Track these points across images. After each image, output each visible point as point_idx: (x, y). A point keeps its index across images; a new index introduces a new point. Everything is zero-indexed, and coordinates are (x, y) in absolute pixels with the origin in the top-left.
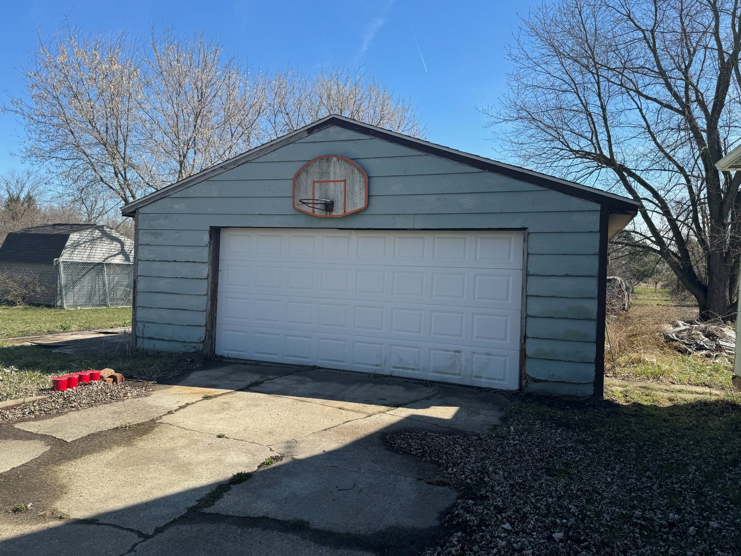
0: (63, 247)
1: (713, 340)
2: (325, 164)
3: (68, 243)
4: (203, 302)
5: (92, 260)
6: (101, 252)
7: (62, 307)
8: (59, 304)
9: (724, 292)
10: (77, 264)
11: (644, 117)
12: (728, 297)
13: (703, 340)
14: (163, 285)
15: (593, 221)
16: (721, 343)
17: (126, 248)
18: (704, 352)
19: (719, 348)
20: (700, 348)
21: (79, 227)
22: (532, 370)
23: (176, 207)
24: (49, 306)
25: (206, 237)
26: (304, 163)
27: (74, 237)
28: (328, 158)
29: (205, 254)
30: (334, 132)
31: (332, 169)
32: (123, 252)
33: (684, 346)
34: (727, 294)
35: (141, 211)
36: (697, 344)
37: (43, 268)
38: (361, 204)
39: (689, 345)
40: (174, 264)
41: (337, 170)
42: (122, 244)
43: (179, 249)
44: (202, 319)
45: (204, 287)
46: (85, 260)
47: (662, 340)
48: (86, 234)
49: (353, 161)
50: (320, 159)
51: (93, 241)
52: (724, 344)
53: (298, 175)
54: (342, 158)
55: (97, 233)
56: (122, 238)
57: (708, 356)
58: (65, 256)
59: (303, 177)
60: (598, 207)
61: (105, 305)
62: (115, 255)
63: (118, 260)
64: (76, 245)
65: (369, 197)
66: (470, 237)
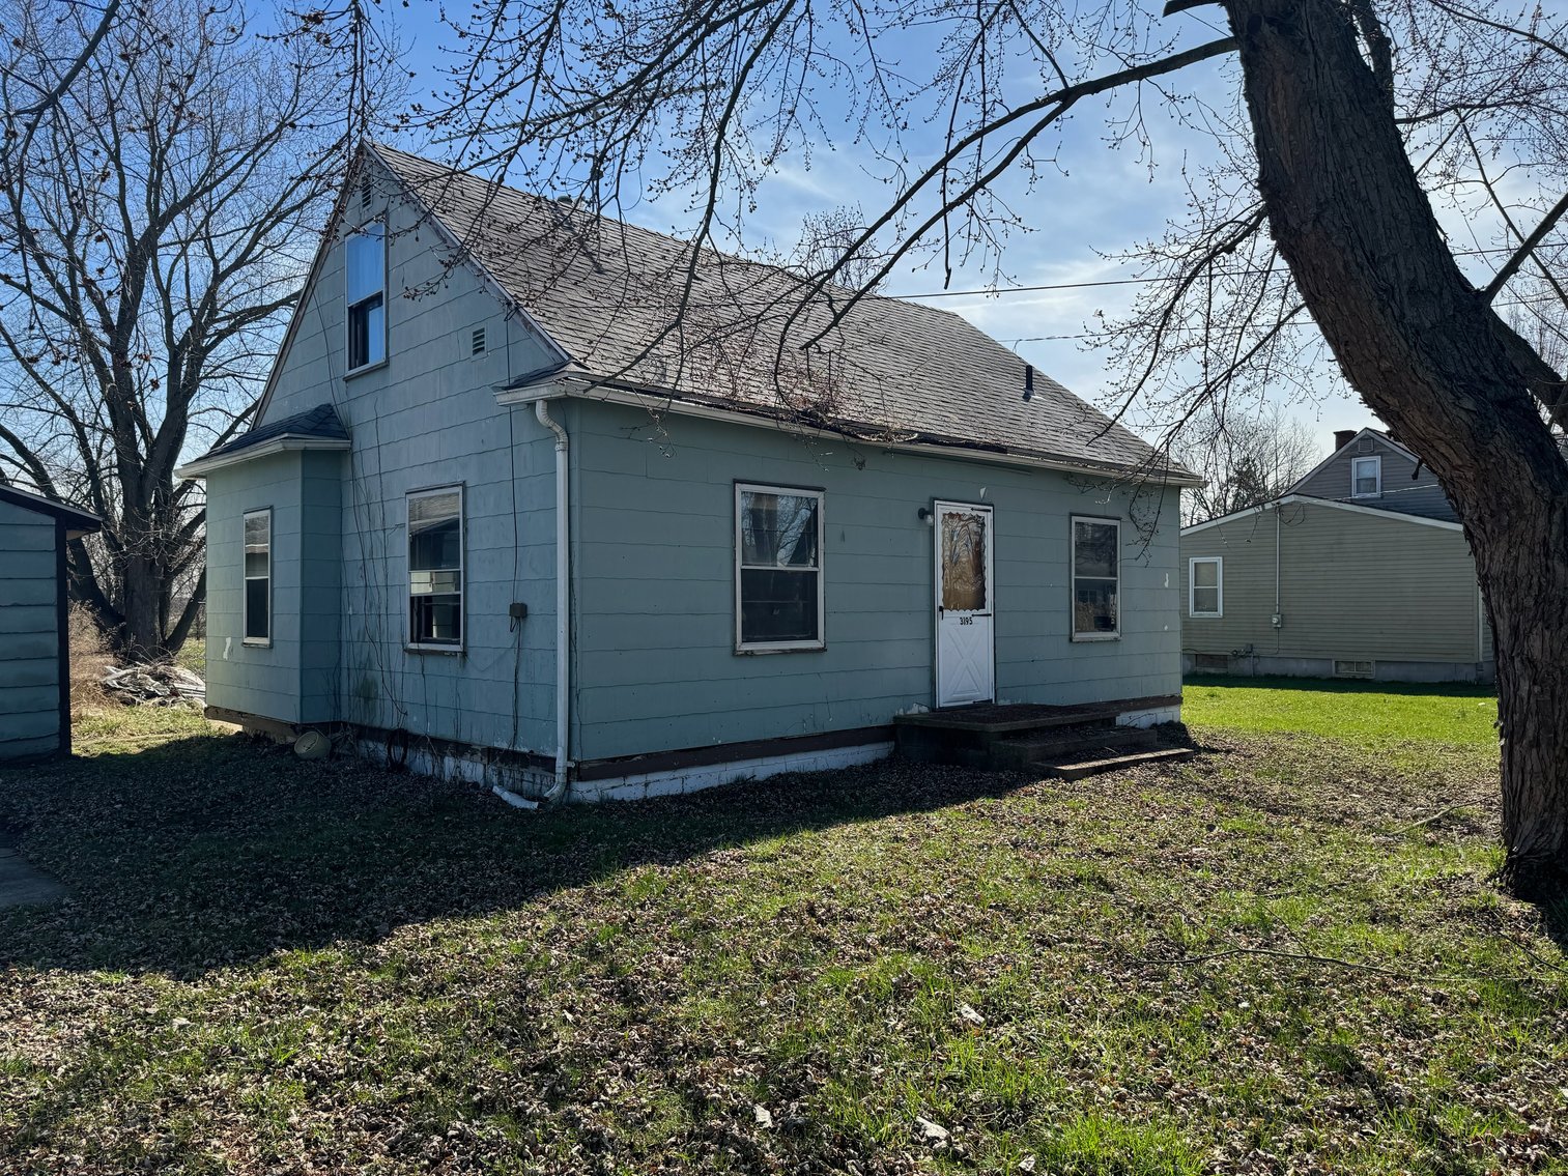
1: (165, 684)
9: (153, 622)
12: (158, 631)
13: (152, 685)
15: (48, 538)
16: (176, 685)
18: (157, 700)
19: (175, 693)
20: (151, 695)
33: (130, 695)
34: (157, 625)
36: (145, 690)
39: (137, 694)
47: (100, 691)
52: (181, 686)
57: (161, 704)
60: (53, 521)
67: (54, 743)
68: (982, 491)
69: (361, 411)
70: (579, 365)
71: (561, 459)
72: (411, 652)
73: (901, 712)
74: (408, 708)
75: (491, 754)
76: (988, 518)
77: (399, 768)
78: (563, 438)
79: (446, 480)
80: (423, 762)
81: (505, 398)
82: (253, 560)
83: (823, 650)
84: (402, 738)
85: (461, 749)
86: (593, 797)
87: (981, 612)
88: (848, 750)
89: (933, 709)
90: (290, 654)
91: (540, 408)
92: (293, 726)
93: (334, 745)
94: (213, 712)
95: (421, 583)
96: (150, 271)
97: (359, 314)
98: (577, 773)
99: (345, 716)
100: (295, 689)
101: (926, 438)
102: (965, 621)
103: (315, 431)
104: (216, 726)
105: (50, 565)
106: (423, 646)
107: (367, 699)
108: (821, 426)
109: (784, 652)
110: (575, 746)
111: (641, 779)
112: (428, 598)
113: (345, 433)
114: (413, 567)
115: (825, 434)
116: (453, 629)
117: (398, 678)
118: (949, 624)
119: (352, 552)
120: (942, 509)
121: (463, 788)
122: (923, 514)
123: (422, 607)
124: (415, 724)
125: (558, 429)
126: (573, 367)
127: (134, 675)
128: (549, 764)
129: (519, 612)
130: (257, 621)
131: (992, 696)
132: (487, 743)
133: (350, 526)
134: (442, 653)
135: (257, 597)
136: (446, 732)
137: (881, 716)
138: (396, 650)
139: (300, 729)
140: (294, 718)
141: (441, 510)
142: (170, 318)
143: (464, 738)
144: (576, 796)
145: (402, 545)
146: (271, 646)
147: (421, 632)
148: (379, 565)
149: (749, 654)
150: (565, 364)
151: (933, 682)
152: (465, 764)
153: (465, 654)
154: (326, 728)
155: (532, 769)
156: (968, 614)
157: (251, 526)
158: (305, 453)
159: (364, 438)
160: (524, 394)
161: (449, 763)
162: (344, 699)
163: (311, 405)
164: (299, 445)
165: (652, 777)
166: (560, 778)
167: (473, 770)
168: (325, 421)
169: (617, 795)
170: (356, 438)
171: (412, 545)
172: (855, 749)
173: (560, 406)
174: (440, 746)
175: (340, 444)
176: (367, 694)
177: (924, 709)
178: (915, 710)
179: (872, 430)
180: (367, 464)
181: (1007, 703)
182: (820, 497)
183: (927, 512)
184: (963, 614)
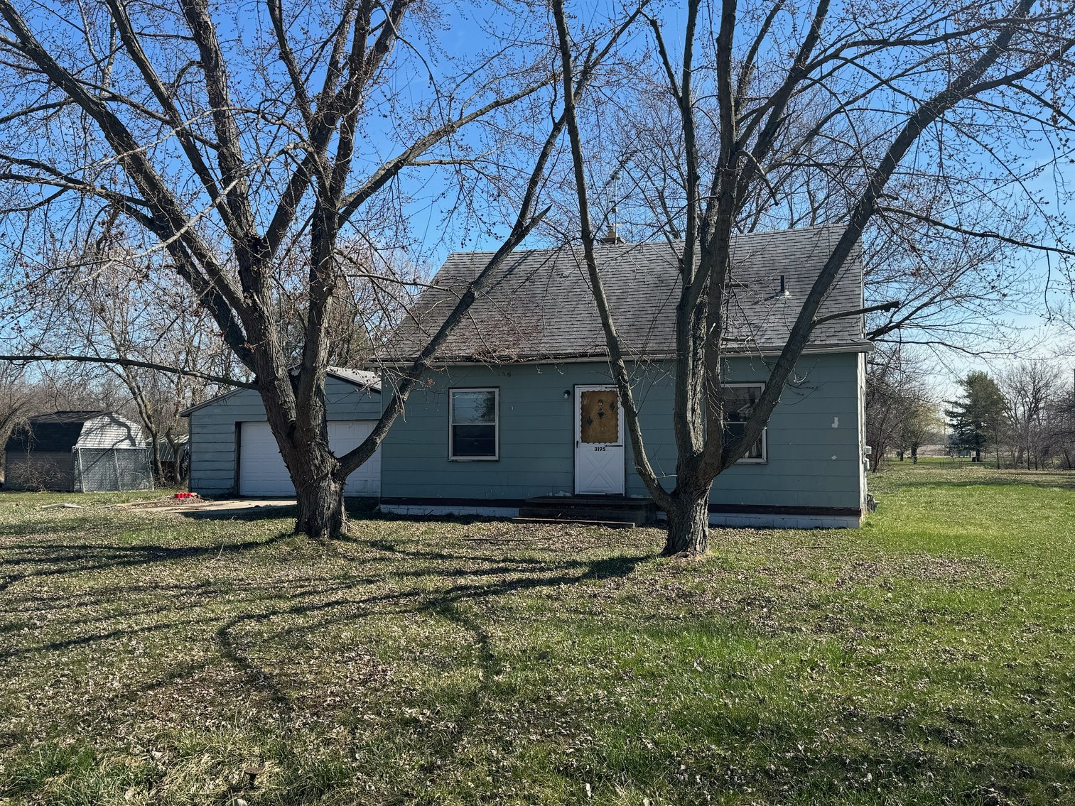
0: (79, 435)
3: (83, 430)
4: (232, 465)
5: (102, 446)
6: (110, 437)
7: (80, 491)
8: (77, 487)
10: (90, 450)
17: (132, 433)
21: (92, 415)
23: (215, 411)
24: (69, 492)
25: (233, 428)
27: (88, 424)
29: (233, 438)
32: (129, 437)
35: (193, 413)
37: (61, 456)
40: (215, 444)
42: (129, 429)
43: (217, 435)
44: (232, 474)
45: (233, 456)
46: (96, 446)
48: (97, 422)
51: (103, 427)
55: (107, 419)
56: (128, 423)
58: (80, 445)
61: (117, 490)
62: (122, 441)
63: (125, 445)
64: (89, 432)
73: (551, 494)
76: (618, 392)
83: (497, 461)
87: (614, 444)
89: (573, 495)
102: (597, 449)
109: (474, 461)
111: (406, 507)
118: (585, 451)
120: (579, 391)
122: (566, 393)
131: (623, 491)
149: (458, 461)
151: (573, 481)
156: (602, 445)
165: (410, 507)
177: (568, 494)
178: (561, 494)
181: (640, 497)
182: (497, 390)
183: (571, 393)
184: (597, 445)
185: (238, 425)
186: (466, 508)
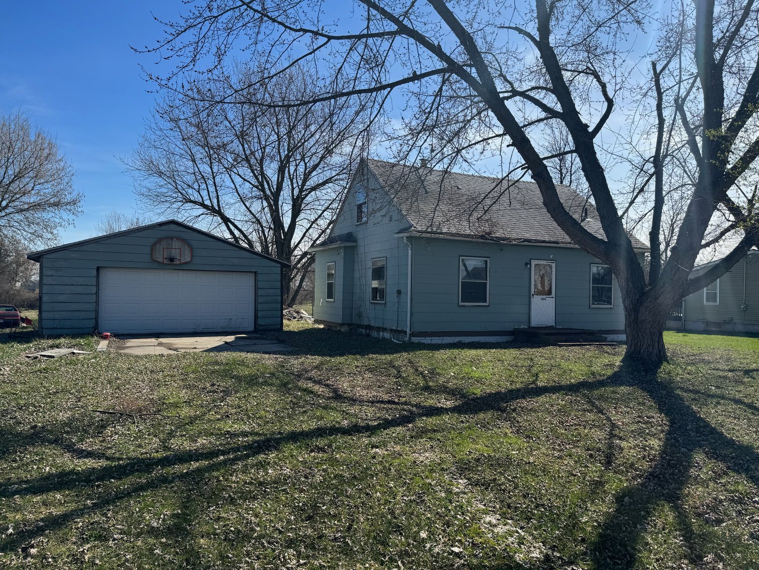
1: (298, 314)
2: (170, 241)
4: (93, 306)
11: (233, 181)
13: (295, 315)
14: (62, 298)
15: (278, 270)
19: (301, 317)
20: (295, 318)
22: (260, 322)
23: (73, 255)
25: (94, 272)
26: (157, 239)
28: (172, 238)
29: (94, 281)
30: (172, 226)
31: (174, 243)
33: (289, 317)
35: (45, 256)
36: (293, 316)
38: (188, 259)
40: (72, 286)
41: (176, 244)
43: (74, 278)
44: (93, 315)
45: (94, 298)
49: (184, 241)
50: (167, 238)
53: (154, 245)
54: (178, 239)
57: (298, 320)
59: (158, 246)
60: (280, 265)
65: (192, 256)
66: (234, 275)
67: (279, 326)
68: (551, 256)
69: (360, 235)
70: (415, 227)
71: (410, 251)
72: (371, 303)
73: (517, 327)
74: (370, 319)
75: (392, 330)
76: (554, 265)
77: (368, 335)
78: (410, 246)
79: (382, 256)
80: (374, 334)
81: (396, 236)
82: (330, 276)
83: (488, 306)
84: (369, 327)
85: (384, 330)
86: (416, 341)
87: (550, 296)
88: (497, 337)
89: (529, 327)
90: (339, 304)
91: (405, 238)
92: (340, 324)
93: (351, 330)
94: (316, 321)
95: (375, 284)
96: (286, 171)
97: (360, 207)
98: (412, 335)
99: (354, 322)
100: (341, 314)
101: (526, 240)
102: (543, 299)
103: (347, 241)
104: (316, 326)
105: (279, 277)
106: (375, 302)
107: (360, 317)
108: (486, 239)
109: (475, 306)
110: (412, 328)
111: (430, 338)
112: (376, 288)
113: (355, 241)
114: (373, 280)
115: (487, 241)
116: (382, 297)
117: (368, 311)
118: (536, 301)
119: (357, 275)
120: (534, 263)
121: (384, 339)
122: (526, 264)
123: (375, 290)
124: (372, 323)
125: (409, 244)
126: (413, 228)
127: (290, 311)
128: (405, 332)
129: (399, 292)
130: (330, 294)
131: (554, 324)
132: (391, 328)
133: (356, 267)
134: (380, 303)
135: (330, 287)
136: (381, 326)
137: (510, 327)
138: (368, 303)
139: (342, 325)
140: (341, 322)
141: (380, 264)
142: (293, 189)
143: (385, 327)
144: (412, 341)
145: (370, 273)
146: (334, 301)
147: (375, 298)
148: (364, 278)
149: (464, 306)
150: (411, 227)
151: (529, 318)
152: (385, 334)
153: (385, 304)
154: (349, 325)
155: (402, 334)
156: (544, 297)
157: (329, 266)
158: (345, 247)
159: (360, 243)
160: (401, 235)
161: (381, 333)
162: (354, 317)
163: (346, 232)
164: (343, 245)
165: (433, 338)
166: (408, 336)
167: (387, 335)
168: (350, 238)
169: (423, 341)
170: (358, 242)
171: (372, 272)
172: (499, 337)
173: (410, 238)
174: (379, 329)
175: (354, 244)
176: (360, 315)
177: (526, 327)
178: (522, 327)
179: (504, 239)
180: (361, 250)
181: (561, 327)
182: (488, 259)
183: (528, 264)
184: (542, 297)
185: (98, 269)
186: (469, 337)
